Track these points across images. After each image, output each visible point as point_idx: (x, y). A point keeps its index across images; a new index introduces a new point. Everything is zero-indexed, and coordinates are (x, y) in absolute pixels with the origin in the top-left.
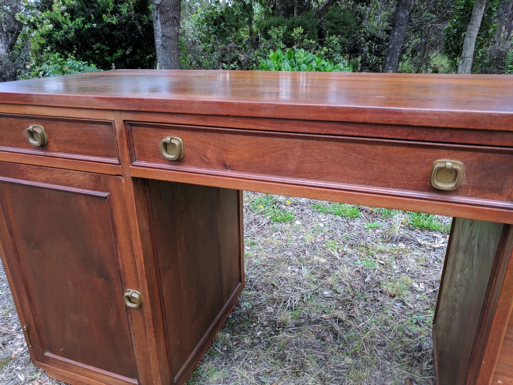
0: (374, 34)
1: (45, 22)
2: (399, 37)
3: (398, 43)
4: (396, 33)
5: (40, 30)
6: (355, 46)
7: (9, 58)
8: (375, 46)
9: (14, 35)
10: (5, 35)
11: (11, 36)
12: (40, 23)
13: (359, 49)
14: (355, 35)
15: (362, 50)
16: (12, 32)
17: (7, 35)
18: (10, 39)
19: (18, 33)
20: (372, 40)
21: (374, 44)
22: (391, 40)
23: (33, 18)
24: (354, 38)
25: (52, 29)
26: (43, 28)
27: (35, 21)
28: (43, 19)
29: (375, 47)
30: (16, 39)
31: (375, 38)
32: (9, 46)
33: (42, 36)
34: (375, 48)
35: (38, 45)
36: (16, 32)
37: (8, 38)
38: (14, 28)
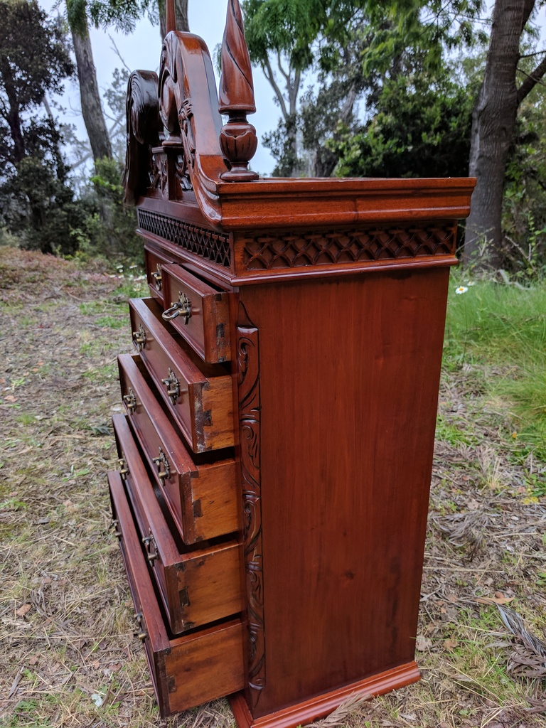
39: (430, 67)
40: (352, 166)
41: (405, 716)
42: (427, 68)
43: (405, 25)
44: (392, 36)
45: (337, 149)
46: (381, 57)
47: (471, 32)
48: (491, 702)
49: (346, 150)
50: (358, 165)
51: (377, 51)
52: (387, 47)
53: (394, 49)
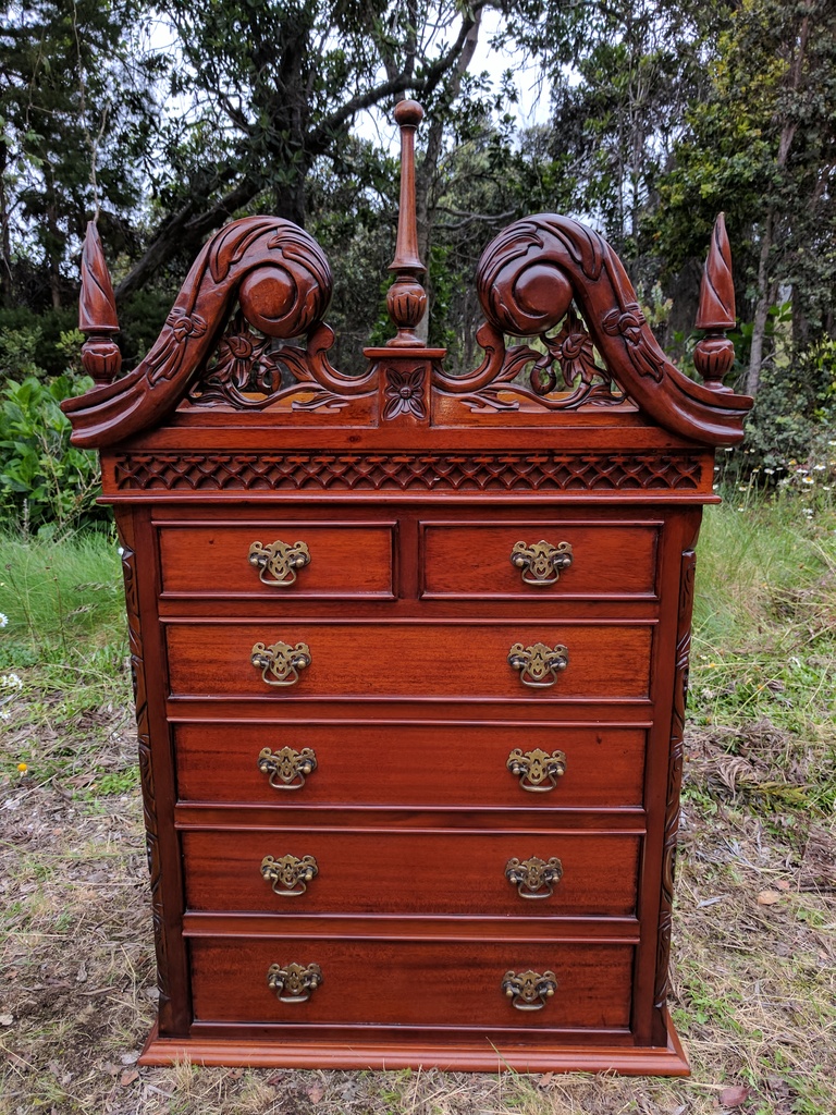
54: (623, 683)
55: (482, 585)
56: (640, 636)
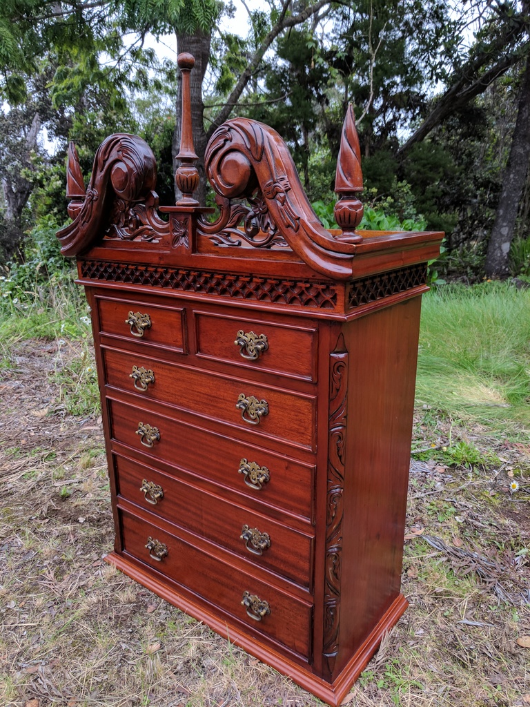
0: (489, 178)
1: (52, 178)
2: (517, 181)
3: (515, 190)
4: (512, 176)
5: (46, 188)
6: (459, 196)
7: (16, 223)
8: (490, 194)
9: (24, 196)
10: (14, 196)
11: (21, 197)
12: (48, 179)
13: (466, 200)
14: (459, 181)
15: (470, 201)
16: (22, 193)
17: (16, 196)
18: (19, 200)
19: (29, 193)
20: (486, 187)
21: (489, 192)
22: (505, 185)
23: (40, 174)
24: (458, 185)
25: (60, 186)
26: (50, 186)
27: (42, 178)
28: (52, 175)
29: (489, 196)
30: (26, 199)
31: (491, 184)
32: (17, 209)
33: (49, 195)
34: (490, 198)
35: (45, 207)
36: (26, 192)
37: (18, 199)
38: (24, 187)
39: (116, 105)
40: (54, 197)
41: (418, 633)
42: (114, 107)
43: (89, 65)
44: (74, 73)
45: (35, 179)
46: (69, 92)
47: (147, 79)
48: (457, 599)
49: (45, 180)
50: (60, 196)
51: (62, 85)
52: (72, 84)
53: (81, 86)
54: (298, 435)
55: (224, 354)
56: (307, 405)
